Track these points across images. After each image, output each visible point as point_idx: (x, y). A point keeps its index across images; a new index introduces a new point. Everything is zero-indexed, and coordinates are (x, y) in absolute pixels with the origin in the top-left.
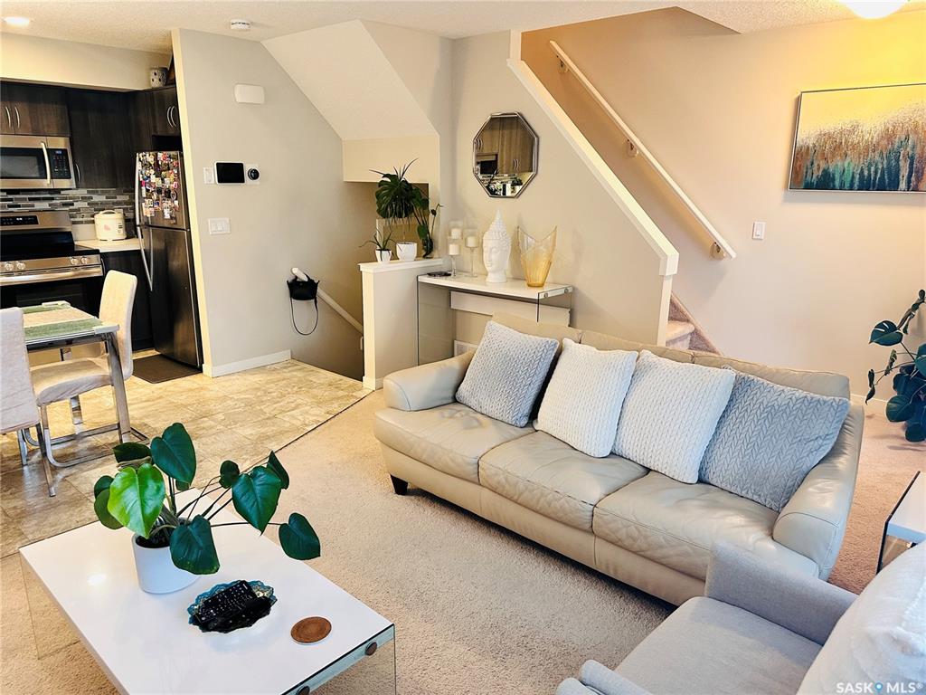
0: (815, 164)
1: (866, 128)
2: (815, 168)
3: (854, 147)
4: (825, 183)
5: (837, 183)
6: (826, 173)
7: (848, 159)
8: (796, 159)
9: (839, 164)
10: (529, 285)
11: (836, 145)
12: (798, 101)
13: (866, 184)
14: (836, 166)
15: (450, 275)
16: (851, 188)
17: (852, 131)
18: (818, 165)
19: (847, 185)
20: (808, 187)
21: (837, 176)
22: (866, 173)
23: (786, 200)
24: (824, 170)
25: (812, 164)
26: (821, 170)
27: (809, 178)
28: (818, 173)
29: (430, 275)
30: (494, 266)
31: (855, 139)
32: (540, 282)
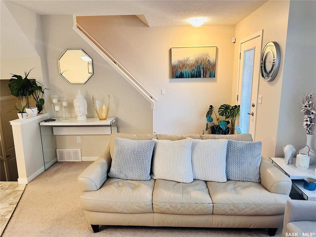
0: (178, 70)
1: (191, 60)
2: (178, 72)
3: (188, 65)
4: (181, 76)
5: (185, 76)
6: (181, 73)
7: (187, 69)
8: (172, 69)
9: (185, 70)
10: (100, 119)
11: (183, 64)
12: (170, 50)
13: (193, 76)
14: (184, 71)
15: (55, 120)
16: (189, 78)
17: (187, 60)
18: (179, 71)
19: (187, 77)
20: (177, 77)
21: (184, 74)
22: (192, 73)
23: (170, 82)
24: (181, 72)
25: (177, 70)
26: (180, 72)
27: (177, 75)
28: (179, 73)
29: (46, 121)
30: (81, 114)
31: (188, 63)
32: (104, 117)
